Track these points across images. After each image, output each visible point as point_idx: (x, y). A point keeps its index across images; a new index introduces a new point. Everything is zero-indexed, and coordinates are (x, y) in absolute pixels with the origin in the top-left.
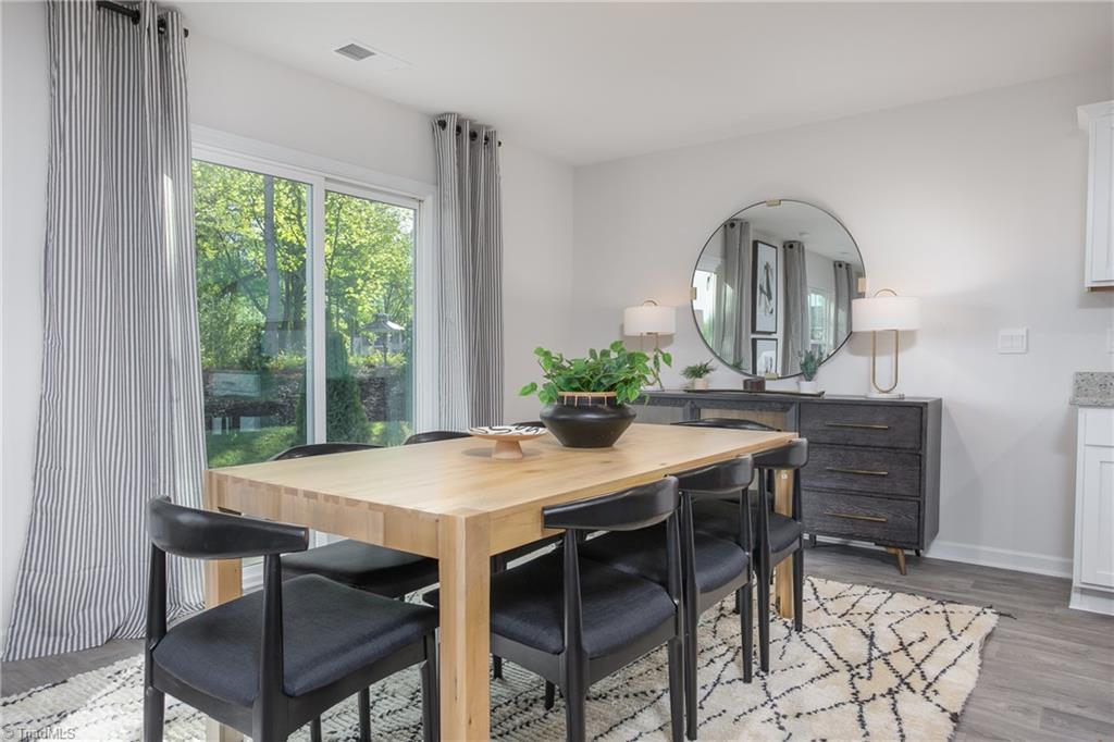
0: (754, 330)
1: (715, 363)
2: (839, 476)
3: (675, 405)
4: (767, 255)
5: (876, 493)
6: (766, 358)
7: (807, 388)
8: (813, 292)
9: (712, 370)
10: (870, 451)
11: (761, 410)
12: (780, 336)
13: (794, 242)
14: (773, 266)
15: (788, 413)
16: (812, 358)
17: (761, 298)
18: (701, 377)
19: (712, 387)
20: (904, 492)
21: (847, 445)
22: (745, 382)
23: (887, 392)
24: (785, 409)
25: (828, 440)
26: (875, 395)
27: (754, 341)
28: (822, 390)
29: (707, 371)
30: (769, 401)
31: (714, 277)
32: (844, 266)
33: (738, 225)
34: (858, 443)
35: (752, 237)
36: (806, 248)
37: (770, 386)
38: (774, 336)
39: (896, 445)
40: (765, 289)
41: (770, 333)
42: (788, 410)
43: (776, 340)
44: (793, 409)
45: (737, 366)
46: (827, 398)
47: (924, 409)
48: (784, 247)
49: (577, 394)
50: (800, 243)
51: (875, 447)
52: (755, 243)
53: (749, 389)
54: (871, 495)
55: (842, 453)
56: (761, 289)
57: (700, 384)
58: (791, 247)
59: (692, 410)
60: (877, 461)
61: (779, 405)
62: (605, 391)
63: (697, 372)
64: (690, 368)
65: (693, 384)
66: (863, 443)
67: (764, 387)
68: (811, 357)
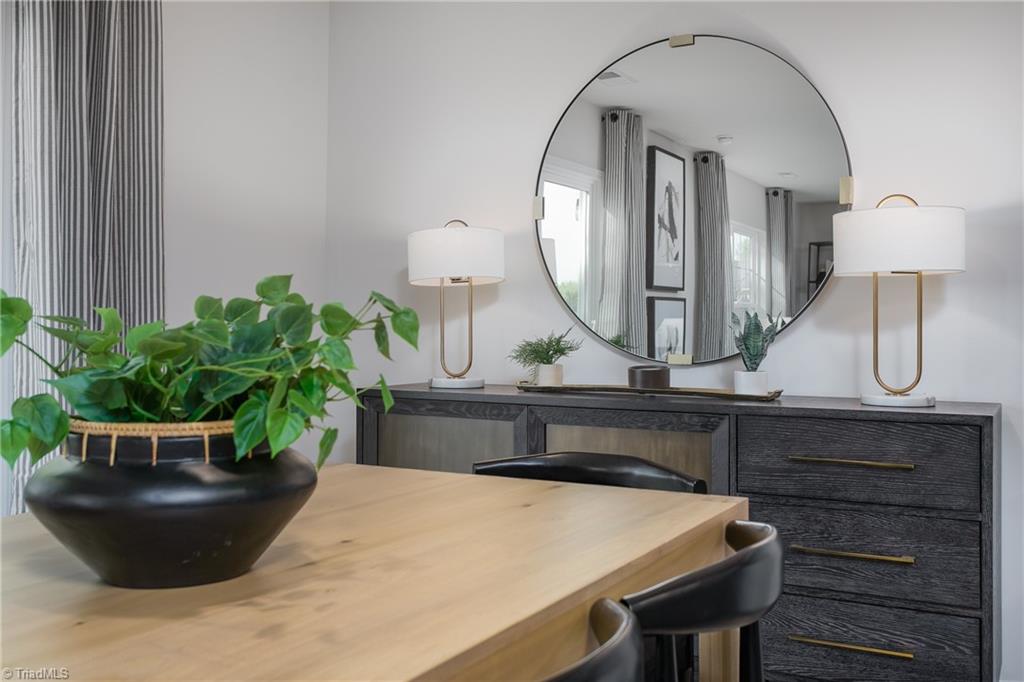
0: (650, 285)
1: (576, 335)
2: (817, 563)
3: (498, 417)
4: (670, 171)
5: (891, 599)
6: (668, 329)
7: (747, 384)
8: (737, 231)
9: (571, 348)
10: (878, 513)
11: (661, 428)
12: (689, 294)
13: (710, 152)
14: (678, 188)
15: (715, 435)
16: (758, 326)
17: (661, 236)
18: (549, 362)
19: (569, 381)
20: (948, 598)
21: (830, 500)
22: (632, 372)
23: (901, 393)
24: (708, 427)
25: (792, 489)
26: (879, 399)
27: (651, 302)
28: (778, 389)
29: (561, 351)
30: (678, 412)
31: (586, 200)
32: (781, 193)
33: (623, 118)
34: (855, 497)
35: (646, 141)
36: (726, 166)
37: (679, 380)
38: (680, 294)
39: (928, 503)
40: (666, 222)
41: (675, 290)
42: (714, 427)
43: (684, 300)
44: (724, 426)
45: (618, 344)
46: (785, 404)
47: (986, 430)
48: (695, 160)
49: (117, 430)
50: (718, 156)
51: (888, 505)
52: (652, 151)
53: (639, 387)
54: (881, 602)
55: (822, 515)
56: (661, 221)
57: (546, 376)
58: (705, 160)
59: (531, 427)
60: (891, 533)
61: (696, 419)
62: (206, 419)
63: (544, 352)
64: (529, 344)
65: (536, 374)
66: (863, 497)
67: (668, 380)
68: (754, 326)
